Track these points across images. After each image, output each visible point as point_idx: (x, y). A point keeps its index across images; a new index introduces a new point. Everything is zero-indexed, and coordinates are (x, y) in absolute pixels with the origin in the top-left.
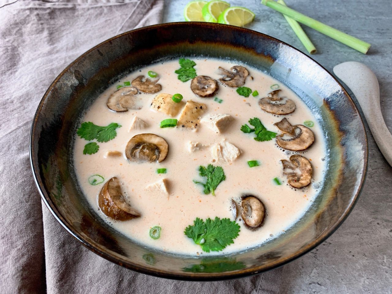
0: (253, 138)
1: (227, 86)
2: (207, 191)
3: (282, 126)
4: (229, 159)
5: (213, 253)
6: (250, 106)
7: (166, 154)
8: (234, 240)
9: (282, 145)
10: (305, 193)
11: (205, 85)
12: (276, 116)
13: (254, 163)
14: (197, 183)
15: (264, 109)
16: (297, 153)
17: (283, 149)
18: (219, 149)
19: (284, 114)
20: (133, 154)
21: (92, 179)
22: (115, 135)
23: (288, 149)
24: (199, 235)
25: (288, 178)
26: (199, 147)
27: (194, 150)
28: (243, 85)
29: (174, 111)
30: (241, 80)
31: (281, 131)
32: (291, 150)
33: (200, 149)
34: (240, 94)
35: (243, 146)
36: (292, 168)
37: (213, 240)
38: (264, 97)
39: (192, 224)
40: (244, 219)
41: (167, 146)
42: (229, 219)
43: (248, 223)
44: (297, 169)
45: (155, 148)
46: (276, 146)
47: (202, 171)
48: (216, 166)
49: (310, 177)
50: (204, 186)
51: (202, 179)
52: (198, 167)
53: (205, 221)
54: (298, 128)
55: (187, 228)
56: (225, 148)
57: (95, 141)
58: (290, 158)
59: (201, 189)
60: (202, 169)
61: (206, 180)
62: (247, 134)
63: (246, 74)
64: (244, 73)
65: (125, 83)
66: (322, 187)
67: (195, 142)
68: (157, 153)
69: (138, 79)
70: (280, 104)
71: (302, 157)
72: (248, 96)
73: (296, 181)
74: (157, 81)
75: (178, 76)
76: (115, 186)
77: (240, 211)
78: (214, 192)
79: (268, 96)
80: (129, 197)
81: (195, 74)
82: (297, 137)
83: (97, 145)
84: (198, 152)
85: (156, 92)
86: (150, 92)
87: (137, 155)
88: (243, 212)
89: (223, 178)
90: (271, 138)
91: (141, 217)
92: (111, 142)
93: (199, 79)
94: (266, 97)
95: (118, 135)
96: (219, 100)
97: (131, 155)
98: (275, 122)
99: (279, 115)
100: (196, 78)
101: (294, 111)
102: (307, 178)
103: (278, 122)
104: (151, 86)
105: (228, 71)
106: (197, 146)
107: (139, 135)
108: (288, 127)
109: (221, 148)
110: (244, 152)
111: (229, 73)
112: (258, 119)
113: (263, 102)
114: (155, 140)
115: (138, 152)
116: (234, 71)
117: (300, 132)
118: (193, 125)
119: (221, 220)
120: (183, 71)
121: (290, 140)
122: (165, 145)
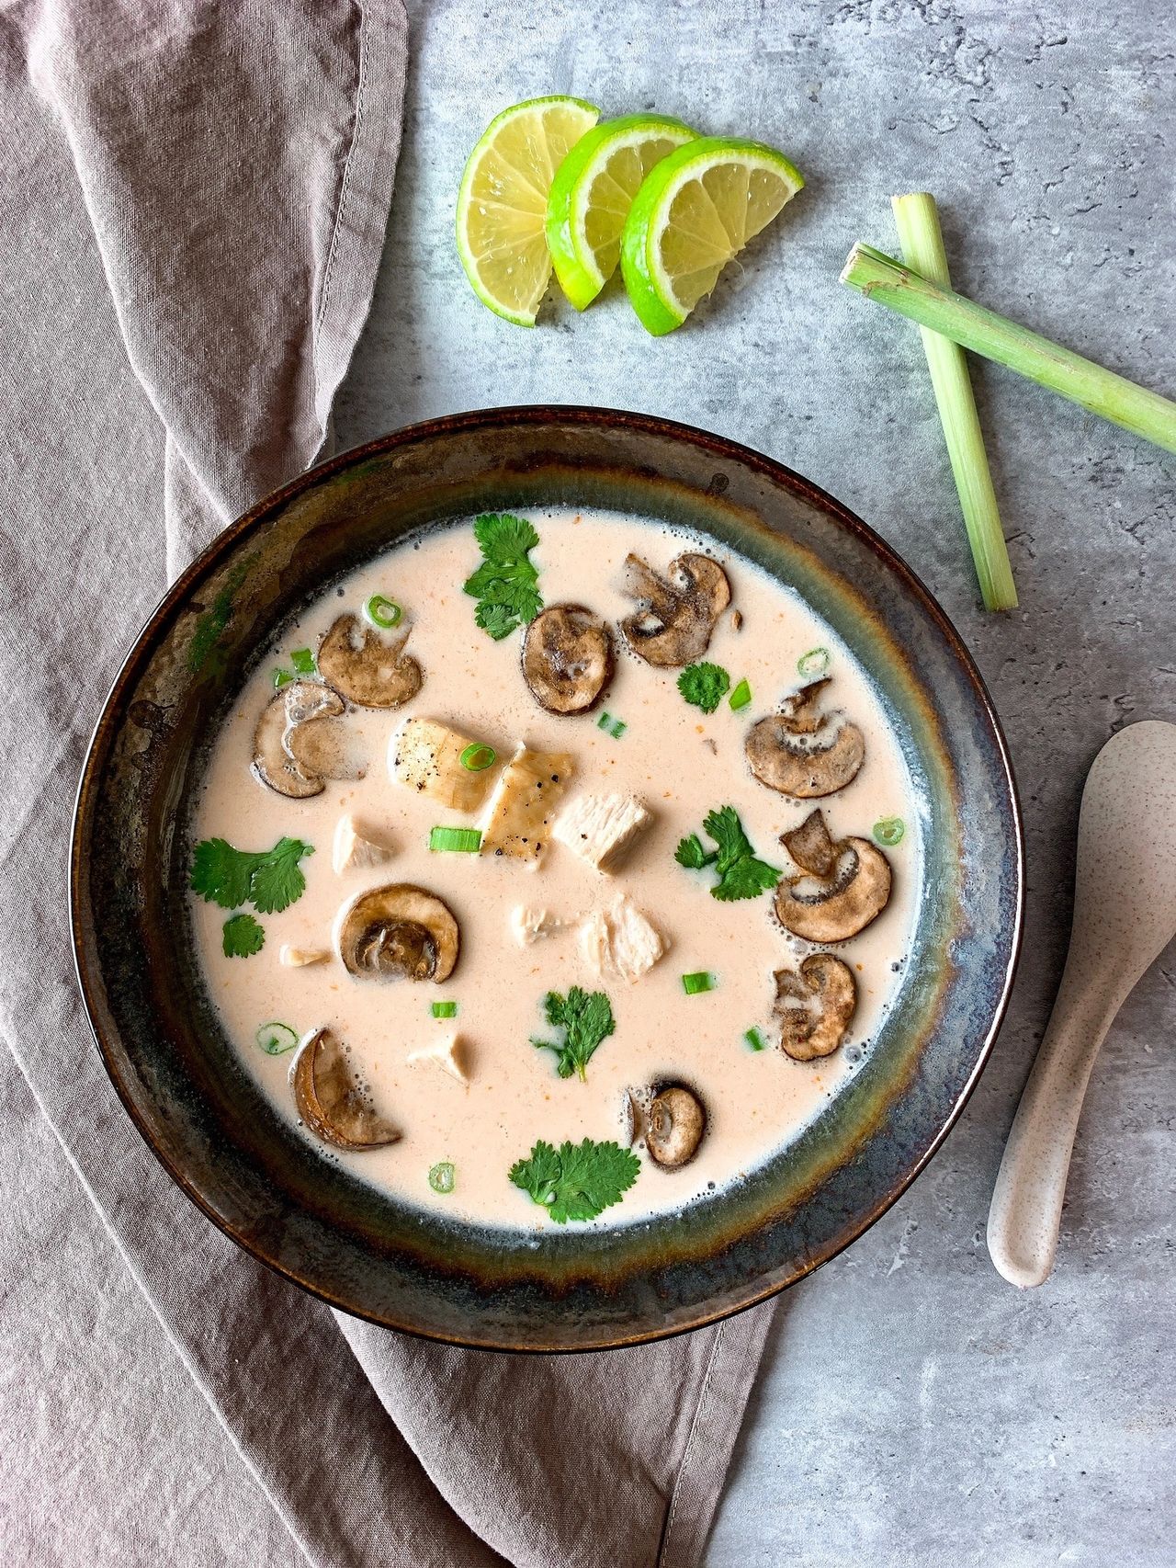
0: (708, 889)
1: (644, 662)
2: (567, 1070)
3: (802, 843)
4: (630, 967)
5: (576, 1226)
6: (715, 752)
7: (453, 958)
8: (623, 1193)
9: (788, 920)
10: (818, 1072)
11: (571, 662)
12: (793, 801)
13: (700, 982)
14: (539, 1046)
15: (759, 774)
16: (823, 947)
17: (787, 933)
18: (605, 935)
19: (817, 797)
20: (364, 959)
21: (265, 1037)
22: (300, 883)
23: (801, 936)
24: (542, 1185)
25: (782, 1027)
26: (548, 929)
27: (531, 941)
28: (699, 656)
29: (469, 795)
30: (698, 630)
31: (794, 864)
32: (808, 939)
33: (548, 934)
34: (689, 699)
35: (674, 918)
36: (801, 995)
37: (574, 1194)
38: (768, 712)
39: (527, 1156)
40: (649, 1147)
41: (456, 929)
42: (615, 1144)
43: (658, 1156)
44: (813, 997)
45: (419, 939)
46: (771, 919)
47: (554, 1008)
48: (591, 993)
49: (840, 1030)
50: (559, 1052)
51: (553, 1034)
52: (541, 996)
53: (557, 1148)
54: (850, 848)
55: (514, 1165)
56: (623, 930)
57: (248, 908)
58: (802, 966)
59: (550, 1061)
60: (552, 1003)
61: (564, 1036)
62: (694, 870)
63: (719, 604)
64: (713, 594)
65: (295, 655)
66: (866, 1059)
67: (536, 912)
68: (429, 954)
69: (337, 639)
70: (815, 750)
71: (836, 959)
72: (714, 707)
73: (800, 1041)
74: (403, 642)
75: (477, 610)
76: (329, 1068)
77: (644, 1125)
78: (583, 1071)
79: (783, 711)
80: (368, 1088)
81: (534, 594)
82: (837, 891)
83: (257, 924)
84: (545, 944)
85: (403, 701)
86: (386, 704)
87: (375, 959)
88: (650, 1130)
89: (609, 1029)
90: (762, 887)
91: (404, 1141)
92: (293, 909)
93: (549, 628)
94: (774, 714)
95: (308, 882)
96: (612, 723)
97: (358, 960)
98: (783, 830)
99: (801, 798)
100: (538, 624)
101: (854, 778)
102: (832, 1030)
103: (792, 828)
104: (386, 672)
105: (660, 579)
106: (540, 929)
107: (373, 894)
108: (820, 851)
109: (612, 931)
110: (674, 944)
111: (661, 589)
112: (734, 814)
113: (760, 740)
114: (421, 911)
115: (375, 953)
116: (679, 582)
117: (850, 867)
118: (528, 848)
119: (595, 1145)
120: (493, 583)
121: (813, 900)
122: (450, 925)
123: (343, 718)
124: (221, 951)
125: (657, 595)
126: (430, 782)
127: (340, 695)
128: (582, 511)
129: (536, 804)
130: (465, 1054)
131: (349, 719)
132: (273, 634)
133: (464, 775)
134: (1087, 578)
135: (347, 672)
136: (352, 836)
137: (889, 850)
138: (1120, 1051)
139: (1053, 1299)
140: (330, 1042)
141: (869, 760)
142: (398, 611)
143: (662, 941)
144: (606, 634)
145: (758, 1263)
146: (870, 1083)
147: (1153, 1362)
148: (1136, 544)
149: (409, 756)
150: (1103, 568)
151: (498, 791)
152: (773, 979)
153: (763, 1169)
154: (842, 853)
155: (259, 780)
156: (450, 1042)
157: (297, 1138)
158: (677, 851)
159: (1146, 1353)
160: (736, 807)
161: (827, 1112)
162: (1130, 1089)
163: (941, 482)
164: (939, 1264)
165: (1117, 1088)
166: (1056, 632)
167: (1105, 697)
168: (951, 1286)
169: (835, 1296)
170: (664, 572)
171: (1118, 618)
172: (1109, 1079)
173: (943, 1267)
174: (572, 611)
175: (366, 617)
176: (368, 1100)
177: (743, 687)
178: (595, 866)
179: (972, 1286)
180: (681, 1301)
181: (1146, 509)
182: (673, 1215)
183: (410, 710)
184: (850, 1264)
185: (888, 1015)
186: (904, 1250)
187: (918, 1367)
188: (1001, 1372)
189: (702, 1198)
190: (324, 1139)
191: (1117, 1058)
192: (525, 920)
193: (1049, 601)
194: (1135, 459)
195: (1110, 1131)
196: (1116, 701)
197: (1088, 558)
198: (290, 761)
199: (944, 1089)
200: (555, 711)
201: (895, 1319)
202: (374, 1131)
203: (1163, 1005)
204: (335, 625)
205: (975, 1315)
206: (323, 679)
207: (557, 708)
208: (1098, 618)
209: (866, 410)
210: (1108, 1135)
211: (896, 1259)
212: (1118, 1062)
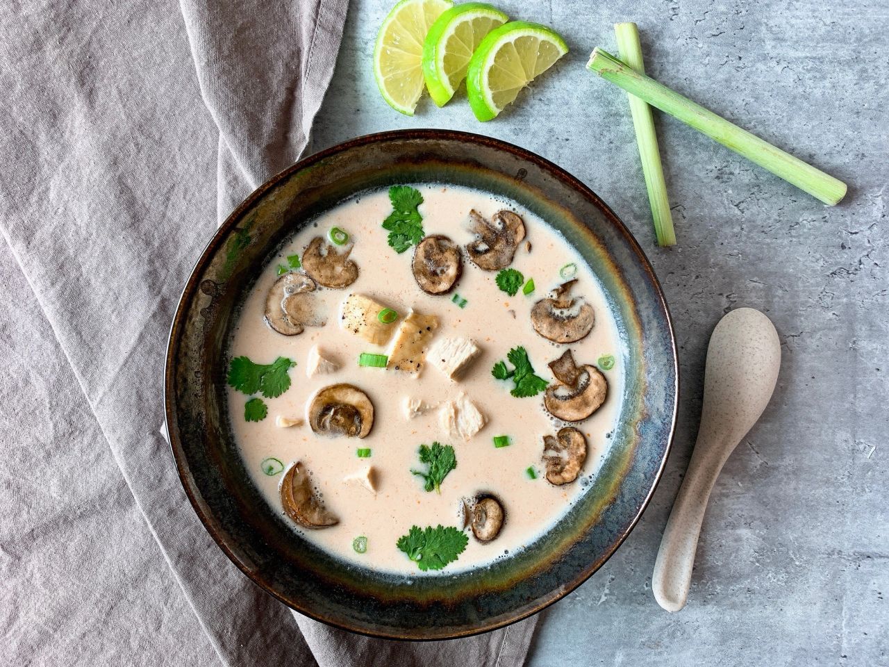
0: (509, 391)
1: (478, 267)
2: (430, 487)
3: (560, 368)
4: (466, 432)
5: (432, 573)
6: (515, 317)
7: (370, 424)
8: (458, 555)
9: (552, 409)
10: (566, 491)
11: (439, 267)
12: (556, 344)
13: (503, 441)
14: (415, 473)
15: (538, 330)
16: (570, 424)
17: (551, 416)
18: (453, 415)
19: (569, 343)
20: (322, 424)
21: (266, 466)
22: (288, 382)
23: (558, 418)
24: (415, 550)
25: (547, 466)
26: (422, 410)
27: (413, 416)
28: (508, 265)
29: (382, 337)
30: (508, 251)
31: (556, 378)
32: (562, 419)
33: (422, 413)
34: (502, 288)
35: (490, 407)
36: (557, 450)
37: (432, 555)
38: (544, 297)
39: (407, 534)
40: (474, 531)
41: (372, 409)
42: (455, 528)
43: (478, 536)
44: (564, 451)
45: (352, 414)
46: (543, 408)
47: (424, 453)
48: (444, 446)
49: (578, 469)
50: (426, 478)
51: (423, 468)
52: (417, 447)
53: (423, 530)
54: (586, 371)
55: (400, 539)
56: (463, 412)
57: (259, 395)
58: (558, 433)
59: (421, 482)
60: (423, 451)
61: (429, 469)
62: (501, 381)
63: (519, 237)
64: (516, 232)
65: (290, 258)
66: (591, 485)
67: (416, 401)
68: (357, 422)
69: (313, 250)
70: (568, 317)
71: (577, 430)
72: (515, 293)
73: (556, 474)
74: (348, 253)
75: (389, 237)
76: (301, 483)
77: (471, 518)
78: (439, 488)
79: (552, 296)
80: (321, 495)
81: (420, 229)
82: (578, 394)
83: (264, 403)
84: (421, 419)
85: (348, 284)
86: (338, 286)
87: (328, 424)
88: (474, 521)
89: (453, 465)
90: (538, 391)
91: (340, 524)
92: (284, 397)
93: (428, 248)
94: (547, 297)
95: (292, 382)
96: (460, 300)
97: (318, 425)
98: (550, 360)
99: (561, 343)
100: (422, 245)
101: (589, 333)
102: (573, 469)
103: (555, 359)
104: (339, 269)
105: (488, 223)
106: (418, 410)
107: (328, 389)
108: (569, 372)
109: (457, 412)
110: (490, 420)
111: (488, 229)
112: (524, 350)
113: (540, 311)
114: (353, 399)
115: (328, 421)
116: (498, 225)
117: (586, 381)
118: (413, 366)
119: (444, 528)
120: (398, 222)
121: (566, 398)
122: (369, 407)
123: (314, 293)
124: (243, 418)
125: (486, 232)
126: (361, 329)
127: (314, 280)
128: (448, 186)
129: (418, 342)
130: (375, 477)
131: (318, 294)
132: (278, 246)
133: (380, 325)
134: (713, 230)
135: (318, 268)
136: (318, 357)
137: (606, 372)
138: (725, 485)
139: (686, 619)
140: (301, 469)
141: (597, 324)
142: (346, 236)
143: (484, 419)
144: (458, 252)
145: (532, 593)
146: (593, 498)
147: (739, 655)
148: (739, 213)
149: (350, 314)
150: (721, 226)
151: (398, 334)
152: (543, 440)
153: (535, 543)
154: (581, 373)
155: (268, 324)
156: (367, 471)
157: (281, 521)
158: (493, 370)
159: (735, 650)
160: (525, 347)
161: (570, 513)
162: (730, 506)
163: (637, 177)
164: (626, 599)
165: (723, 505)
166: (696, 259)
167: (721, 294)
168: (632, 611)
169: (569, 616)
170: (490, 220)
171: (729, 252)
172: (719, 500)
174: (440, 239)
175: (329, 239)
176: (321, 501)
177: (530, 282)
178: (449, 376)
179: (643, 612)
180: (490, 614)
181: (744, 195)
182: (485, 568)
183: (350, 290)
184: (578, 598)
185: (604, 461)
186: (607, 591)
187: (613, 655)
188: (658, 659)
189: (501, 558)
190: (296, 522)
191: (723, 489)
192: (410, 405)
193: (693, 242)
194: (740, 167)
195: (719, 529)
196: (727, 297)
197: (714, 219)
198: (285, 315)
199: (634, 501)
200: (429, 293)
201: (601, 629)
202: (324, 518)
203: (749, 461)
204: (312, 242)
205: (644, 628)
206: (304, 271)
207: (431, 291)
208: (718, 251)
209: (598, 137)
210: (718, 531)
211: (603, 596)
212: (724, 491)
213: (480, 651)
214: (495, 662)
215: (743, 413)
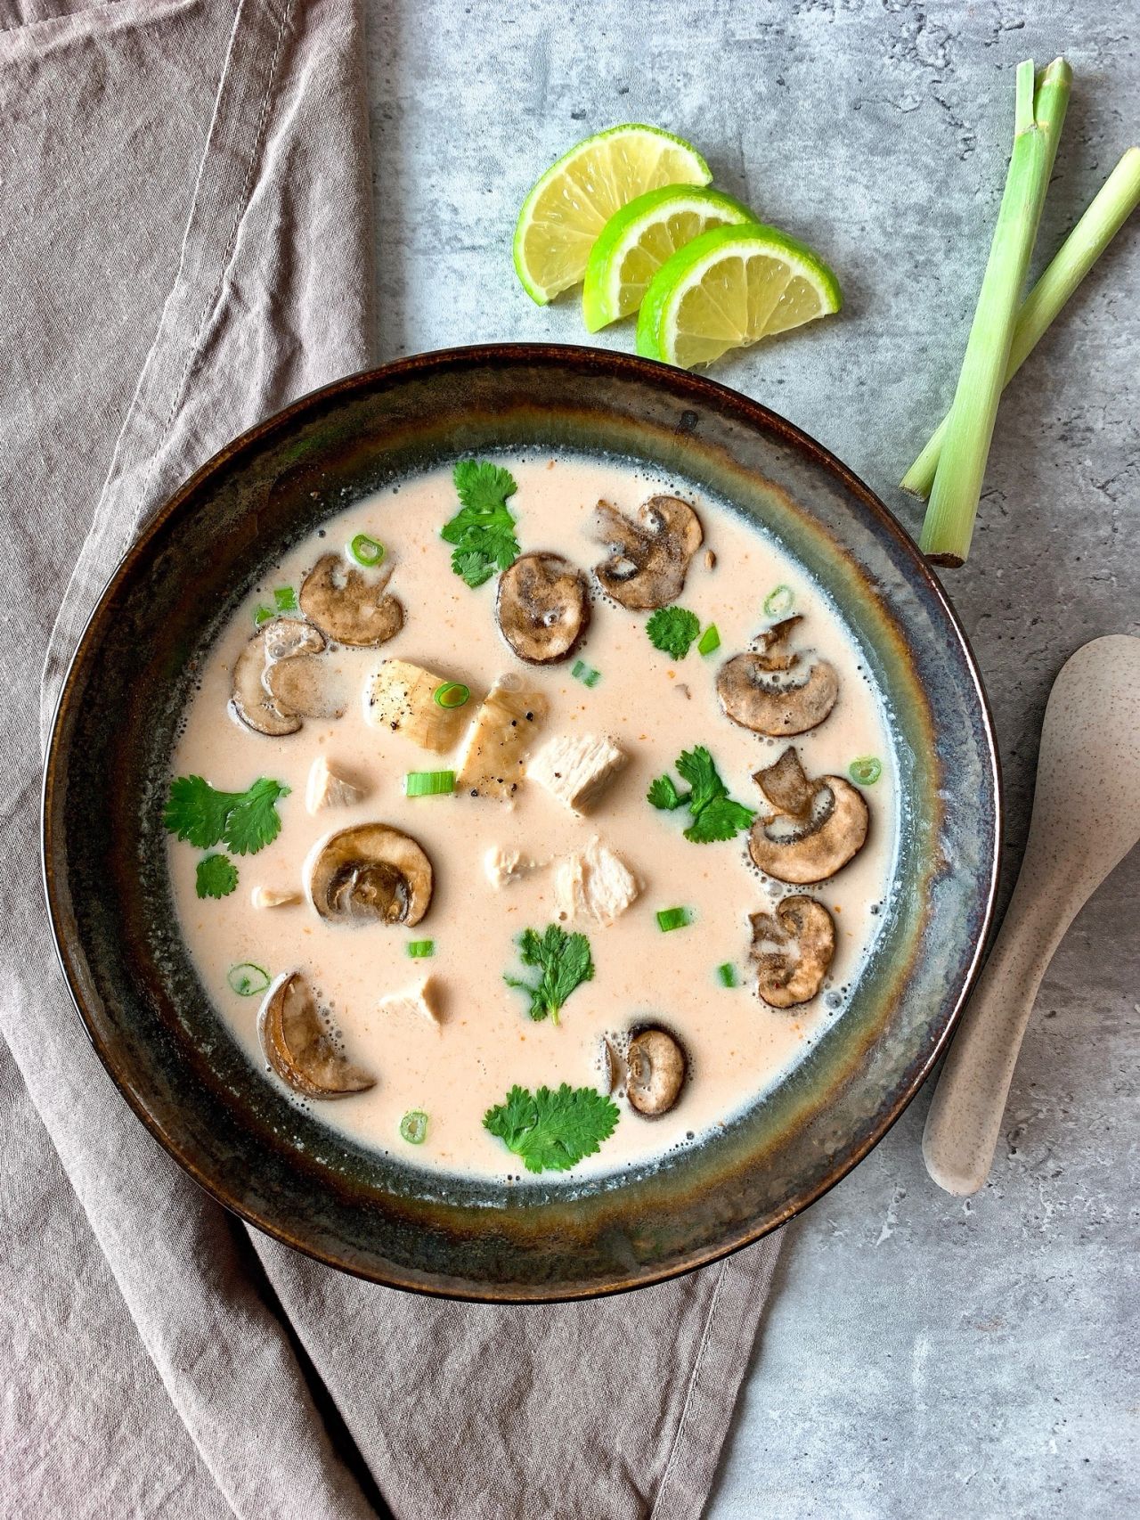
0: (681, 830)
1: (619, 606)
2: (540, 1012)
3: (776, 782)
4: (605, 909)
5: (551, 1177)
6: (689, 696)
7: (426, 900)
8: (601, 1143)
9: (763, 863)
10: (798, 1018)
11: (545, 609)
12: (766, 740)
13: (675, 919)
14: (513, 984)
15: (731, 712)
16: (801, 888)
17: (761, 875)
18: (579, 877)
19: (790, 735)
20: (335, 902)
21: (237, 978)
22: (275, 824)
23: (776, 878)
24: (518, 1132)
25: (759, 973)
26: (522, 872)
27: (506, 882)
28: (672, 600)
29: (444, 736)
30: (673, 571)
31: (768, 803)
32: (783, 880)
33: (523, 876)
34: (657, 644)
35: (647, 860)
36: (778, 940)
37: (550, 1142)
38: (740, 650)
39: (502, 1101)
40: (629, 1096)
41: (429, 870)
42: (595, 1091)
43: (639, 1105)
44: (790, 942)
45: (392, 879)
46: (745, 861)
47: (530, 946)
48: (570, 933)
49: (819, 975)
50: (533, 994)
51: (529, 974)
52: (517, 934)
53: (533, 1093)
54: (825, 786)
55: (490, 1112)
56: (597, 872)
57: (221, 848)
58: (778, 909)
59: (523, 1002)
60: (528, 942)
61: (539, 978)
62: (667, 811)
63: (692, 543)
64: (685, 535)
65: (278, 593)
66: (846, 1003)
67: (509, 855)
69: (319, 578)
70: (788, 687)
71: (814, 902)
72: (684, 654)
73: (778, 987)
74: (386, 581)
75: (454, 556)
76: (299, 1012)
77: (622, 1071)
78: (556, 1014)
79: (755, 649)
80: (339, 1034)
81: (511, 543)
82: (813, 830)
83: (230, 864)
84: (520, 886)
85: (384, 639)
86: (366, 642)
87: (347, 902)
88: (629, 1076)
89: (587, 974)
90: (737, 829)
91: (377, 1089)
92: (268, 852)
93: (523, 577)
94: (746, 652)
95: (286, 823)
96: (587, 672)
97: (330, 904)
98: (756, 768)
99: (775, 736)
100: (512, 572)
101: (828, 716)
102: (811, 976)
103: (766, 766)
104: (368, 611)
105: (632, 523)
106: (515, 870)
107: (345, 834)
108: (794, 789)
109: (586, 872)
110: (648, 885)
111: (632, 533)
112: (707, 754)
113: (732, 678)
114: (394, 852)
115: (347, 895)
116: (651, 526)
117: (826, 806)
118: (504, 790)
119: (573, 1091)
120: (470, 529)
121: (789, 840)
122: (424, 867)
123: (323, 656)
124: (193, 892)
125: (629, 539)
126: (403, 721)
127: (321, 634)
128: (556, 456)
129: (511, 744)
130: (438, 999)
131: (329, 658)
132: (252, 576)
133: (438, 713)
134: (1060, 535)
135: (328, 610)
136: (325, 774)
137: (865, 789)
138: (1109, 1010)
139: (1048, 1272)
140: (300, 986)
141: (844, 695)
142: (380, 549)
143: (636, 883)
144: (581, 582)
146: (849, 1027)
148: (1107, 501)
149: (382, 695)
150: (1075, 525)
151: (472, 730)
152: (748, 922)
153: (741, 1118)
154: (817, 791)
155: (236, 719)
156: (421, 984)
157: (266, 1084)
158: (649, 792)
160: (709, 747)
161: (807, 1059)
162: (1122, 1050)
163: (912, 442)
164: (928, 1234)
165: (1108, 1050)
166: (1031, 588)
168: (942, 1257)
169: (822, 1267)
170: (634, 516)
171: (1092, 573)
172: (1100, 1040)
173: (933, 1237)
174: (547, 561)
175: (350, 559)
176: (339, 1046)
177: (712, 632)
178: (568, 804)
179: (964, 1258)
181: (1115, 468)
182: (650, 1167)
183: (386, 652)
184: (837, 1233)
185: (867, 959)
186: (892, 1219)
187: (910, 1343)
188: (996, 1350)
189: (680, 1149)
190: (294, 1088)
191: (1107, 1018)
192: (499, 861)
193: (1023, 558)
194: (1104, 418)
195: (1102, 1095)
197: (1060, 514)
198: (269, 699)
199: (925, 1027)
200: (532, 661)
201: (885, 1292)
202: (344, 1078)
204: (317, 564)
205: (968, 1289)
206: (305, 616)
207: (535, 657)
208: (1072, 573)
209: (837, 374)
210: (1102, 1098)
211: (885, 1228)
212: (1108, 1023)
213: (659, 1359)
214: (688, 1380)
215: (1107, 820)
